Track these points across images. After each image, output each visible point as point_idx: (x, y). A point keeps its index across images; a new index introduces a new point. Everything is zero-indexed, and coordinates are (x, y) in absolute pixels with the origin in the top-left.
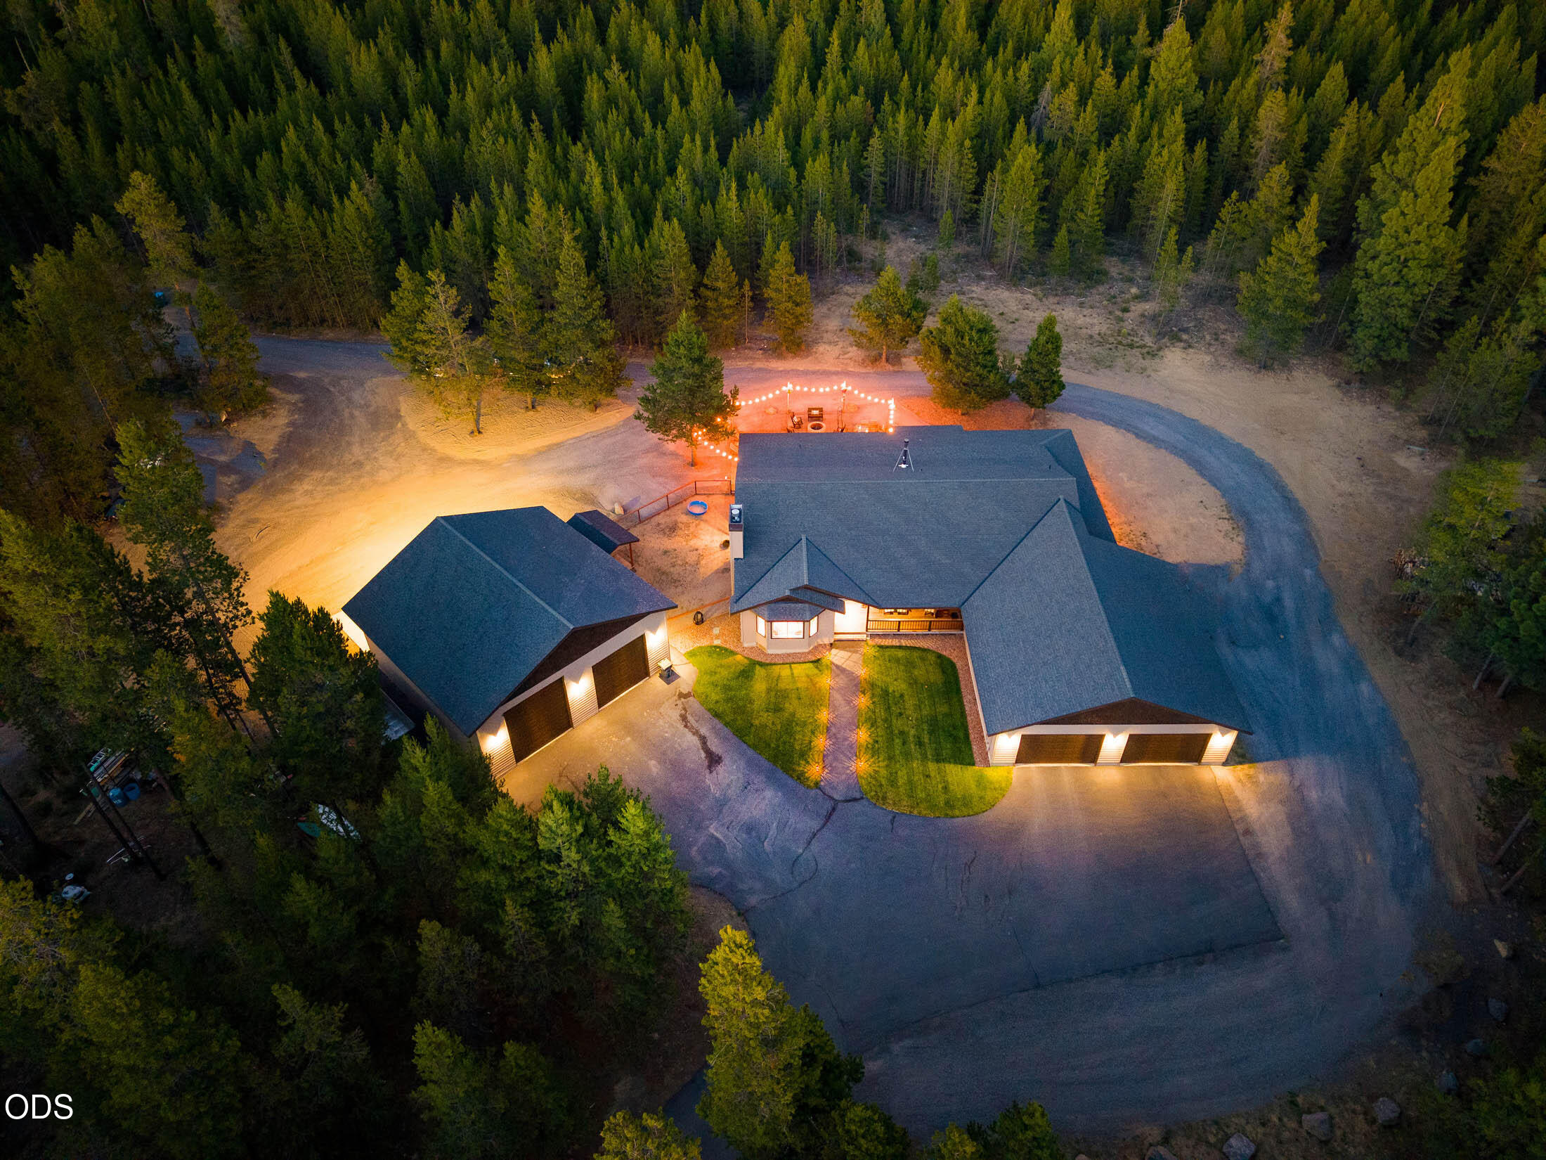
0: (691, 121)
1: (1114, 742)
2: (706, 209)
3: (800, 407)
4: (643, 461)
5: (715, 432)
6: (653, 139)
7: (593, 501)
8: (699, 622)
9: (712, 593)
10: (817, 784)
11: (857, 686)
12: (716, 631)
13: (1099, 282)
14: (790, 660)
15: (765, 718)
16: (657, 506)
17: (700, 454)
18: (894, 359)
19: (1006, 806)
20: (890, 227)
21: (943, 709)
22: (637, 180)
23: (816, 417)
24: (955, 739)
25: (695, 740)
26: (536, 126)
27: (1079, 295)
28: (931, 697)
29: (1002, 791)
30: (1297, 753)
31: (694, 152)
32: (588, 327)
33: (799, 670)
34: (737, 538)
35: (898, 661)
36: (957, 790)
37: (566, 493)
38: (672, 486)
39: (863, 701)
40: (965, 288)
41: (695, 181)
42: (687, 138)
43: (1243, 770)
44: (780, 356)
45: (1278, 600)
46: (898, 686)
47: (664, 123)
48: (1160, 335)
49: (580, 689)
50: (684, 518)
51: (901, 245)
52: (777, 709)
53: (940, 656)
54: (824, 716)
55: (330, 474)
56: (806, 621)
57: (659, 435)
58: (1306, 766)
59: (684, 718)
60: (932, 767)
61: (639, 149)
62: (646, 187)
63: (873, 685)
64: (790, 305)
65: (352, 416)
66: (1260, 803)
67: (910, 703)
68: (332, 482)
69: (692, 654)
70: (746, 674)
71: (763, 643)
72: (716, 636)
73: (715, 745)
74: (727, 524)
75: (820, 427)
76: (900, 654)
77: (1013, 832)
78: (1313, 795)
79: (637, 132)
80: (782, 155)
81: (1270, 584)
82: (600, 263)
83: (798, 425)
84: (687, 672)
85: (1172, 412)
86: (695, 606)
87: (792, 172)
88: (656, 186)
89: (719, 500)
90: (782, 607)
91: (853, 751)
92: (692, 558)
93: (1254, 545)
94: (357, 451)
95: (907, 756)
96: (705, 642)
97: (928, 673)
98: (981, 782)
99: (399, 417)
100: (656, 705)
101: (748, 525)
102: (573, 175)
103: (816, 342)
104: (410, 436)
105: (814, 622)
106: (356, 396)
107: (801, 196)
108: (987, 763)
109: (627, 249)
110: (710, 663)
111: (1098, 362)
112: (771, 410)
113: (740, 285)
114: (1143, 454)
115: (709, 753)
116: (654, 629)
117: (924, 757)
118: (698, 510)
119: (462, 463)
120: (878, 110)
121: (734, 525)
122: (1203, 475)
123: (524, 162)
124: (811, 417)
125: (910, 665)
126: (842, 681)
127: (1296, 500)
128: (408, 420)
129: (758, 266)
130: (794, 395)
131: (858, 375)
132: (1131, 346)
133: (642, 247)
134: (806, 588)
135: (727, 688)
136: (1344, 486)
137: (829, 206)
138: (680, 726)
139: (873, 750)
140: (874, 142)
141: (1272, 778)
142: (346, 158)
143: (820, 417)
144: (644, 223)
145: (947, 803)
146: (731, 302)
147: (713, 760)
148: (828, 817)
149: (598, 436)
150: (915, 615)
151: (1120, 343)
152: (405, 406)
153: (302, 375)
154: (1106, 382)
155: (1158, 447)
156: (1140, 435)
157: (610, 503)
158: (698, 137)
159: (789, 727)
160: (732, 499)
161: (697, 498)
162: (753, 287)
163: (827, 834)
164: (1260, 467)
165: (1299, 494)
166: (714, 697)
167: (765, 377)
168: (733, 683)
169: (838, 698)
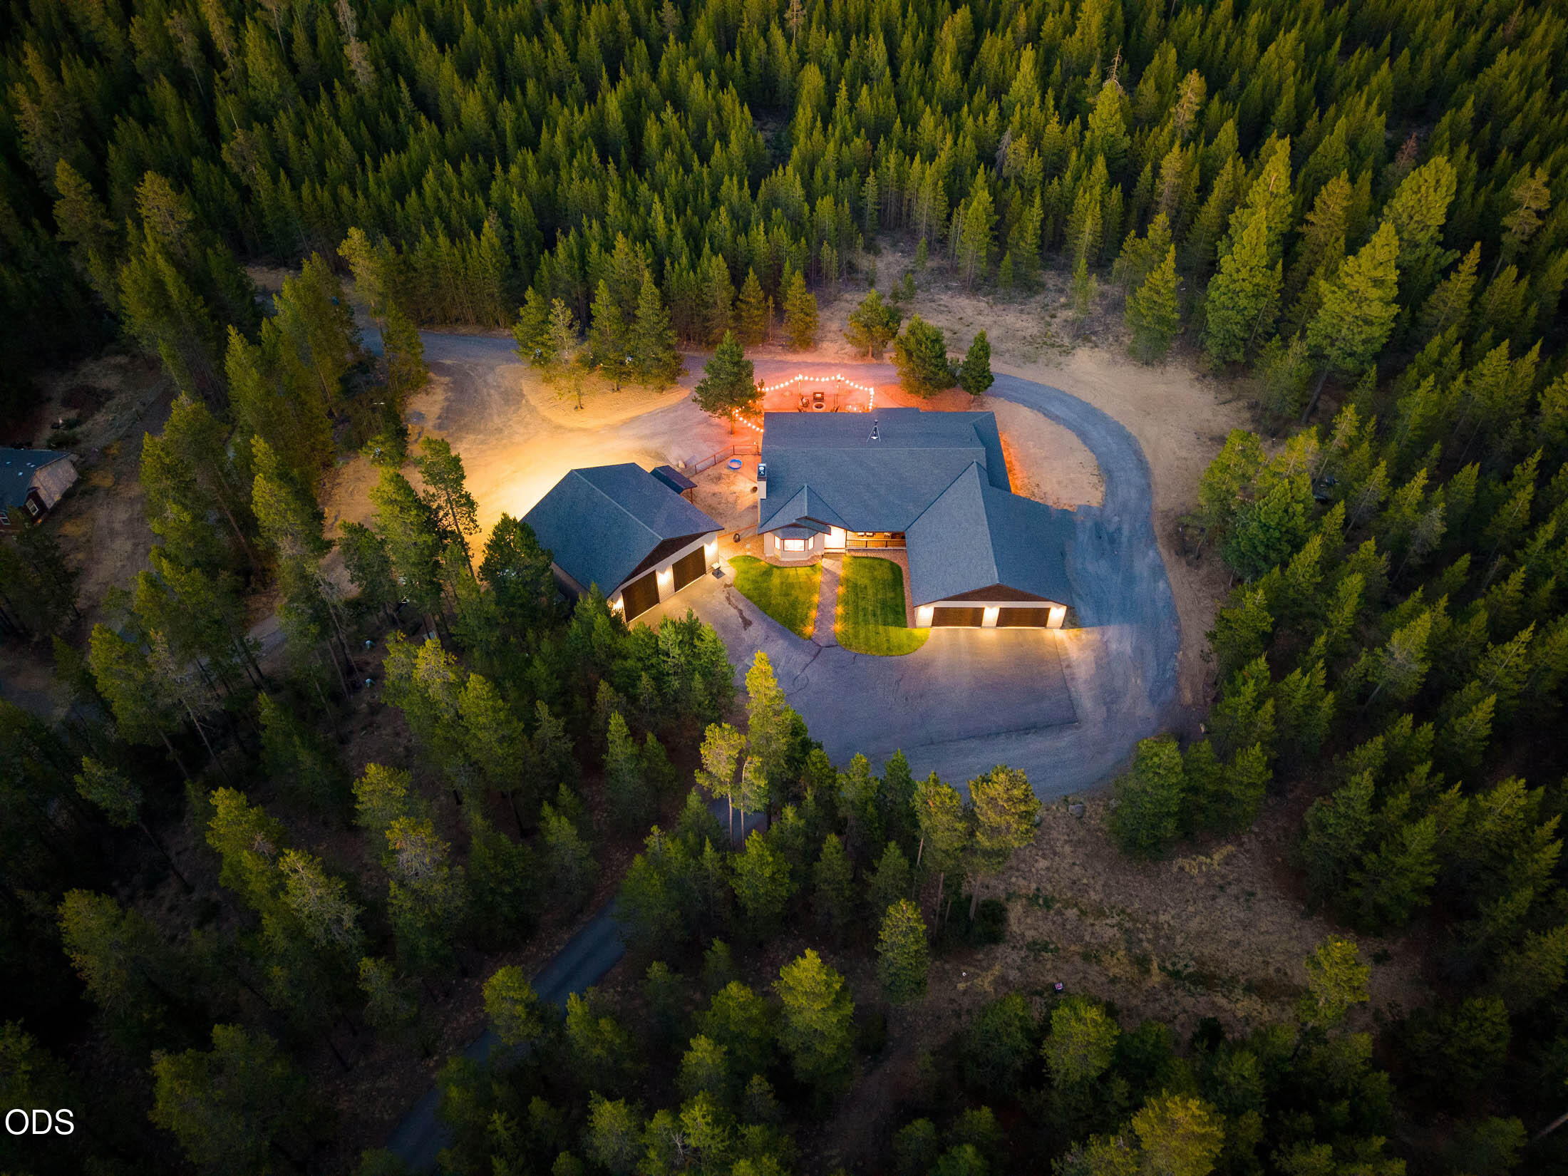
0: (729, 159)
1: (991, 612)
2: (741, 239)
3: (808, 391)
4: (697, 430)
5: (748, 412)
6: (701, 173)
7: (663, 459)
8: (737, 541)
9: (744, 523)
10: (810, 638)
11: (837, 581)
12: (748, 546)
13: (1036, 293)
14: (795, 565)
15: (780, 600)
16: (707, 463)
17: (737, 425)
18: (878, 355)
19: (923, 651)
20: (883, 243)
21: (892, 595)
22: (689, 212)
23: (819, 399)
24: (897, 613)
25: (735, 612)
26: (611, 166)
27: (1021, 304)
28: (884, 588)
29: (922, 642)
30: (1109, 622)
31: (731, 188)
32: (660, 335)
33: (801, 571)
34: (762, 486)
35: (865, 566)
36: (894, 641)
37: (646, 453)
38: (717, 448)
39: (841, 590)
40: (936, 297)
41: (734, 215)
42: (726, 178)
43: (1073, 632)
44: (795, 352)
45: (1119, 529)
46: (864, 581)
47: (708, 162)
48: (1076, 336)
49: (665, 579)
50: (726, 471)
51: (891, 258)
52: (787, 595)
53: (892, 564)
54: (816, 598)
55: (481, 436)
56: (806, 540)
57: (709, 413)
58: (1113, 631)
59: (728, 599)
60: (881, 628)
61: (689, 184)
62: (696, 219)
63: (848, 580)
64: (802, 315)
65: (489, 395)
66: (1080, 650)
67: (870, 592)
68: (483, 442)
69: (732, 561)
70: (767, 573)
71: (778, 554)
72: (748, 549)
73: (747, 614)
74: (756, 476)
75: (821, 407)
76: (866, 561)
77: (926, 665)
78: (1114, 646)
79: (688, 169)
80: (799, 192)
81: (1116, 519)
82: (665, 282)
83: (806, 405)
84: (729, 572)
85: (1071, 396)
86: (734, 530)
87: (806, 207)
88: (704, 218)
89: (750, 458)
90: (793, 530)
91: (833, 619)
92: (731, 499)
93: (1110, 493)
94: (497, 421)
95: (866, 622)
96: (741, 553)
97: (883, 573)
98: (910, 637)
99: (523, 396)
100: (711, 591)
101: (770, 478)
102: (642, 209)
103: (821, 340)
104: (533, 410)
105: (811, 540)
106: (490, 379)
107: (812, 226)
108: (914, 626)
109: (684, 273)
110: (744, 566)
111: (1027, 358)
112: (787, 394)
113: (766, 299)
114: (1048, 428)
115: (743, 618)
116: (709, 543)
117: (876, 622)
118: (735, 465)
119: (571, 430)
120: (875, 148)
121: (760, 477)
122: (1085, 442)
123: (604, 198)
124: (816, 399)
125: (872, 568)
126: (828, 577)
127: (1147, 463)
128: (529, 397)
129: (780, 284)
130: (803, 382)
131: (852, 367)
132: (1053, 346)
133: (695, 272)
134: (806, 518)
135: (755, 582)
136: (1184, 454)
137: (833, 234)
138: (726, 603)
139: (845, 618)
140: (870, 179)
141: (1090, 637)
142: (472, 195)
143: (821, 399)
144: (696, 252)
145: (888, 648)
146: (760, 312)
147: (747, 623)
148: (816, 656)
149: (665, 411)
150: (878, 537)
151: (1045, 343)
152: (526, 386)
153: (448, 362)
154: (1029, 374)
155: (1059, 423)
156: (1047, 415)
157: (676, 459)
158: (735, 179)
159: (794, 605)
160: (759, 458)
161: (735, 457)
162: (775, 302)
163: (814, 664)
164: (1126, 439)
165: (1149, 458)
166: (748, 587)
167: (782, 366)
168: (759, 579)
169: (825, 589)
